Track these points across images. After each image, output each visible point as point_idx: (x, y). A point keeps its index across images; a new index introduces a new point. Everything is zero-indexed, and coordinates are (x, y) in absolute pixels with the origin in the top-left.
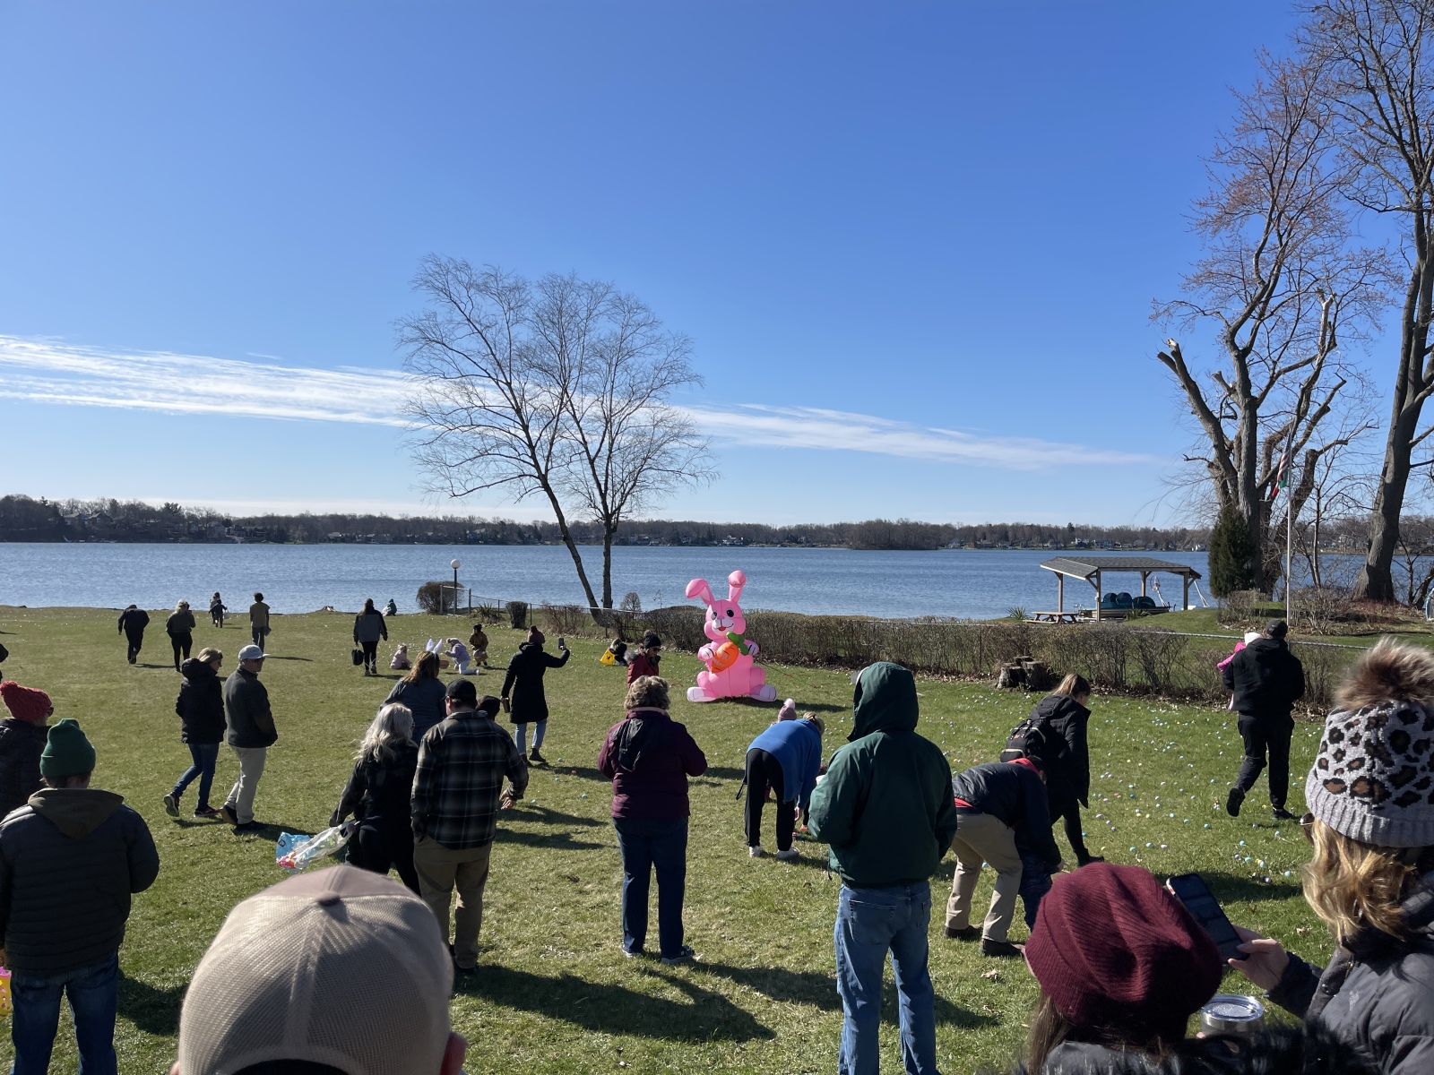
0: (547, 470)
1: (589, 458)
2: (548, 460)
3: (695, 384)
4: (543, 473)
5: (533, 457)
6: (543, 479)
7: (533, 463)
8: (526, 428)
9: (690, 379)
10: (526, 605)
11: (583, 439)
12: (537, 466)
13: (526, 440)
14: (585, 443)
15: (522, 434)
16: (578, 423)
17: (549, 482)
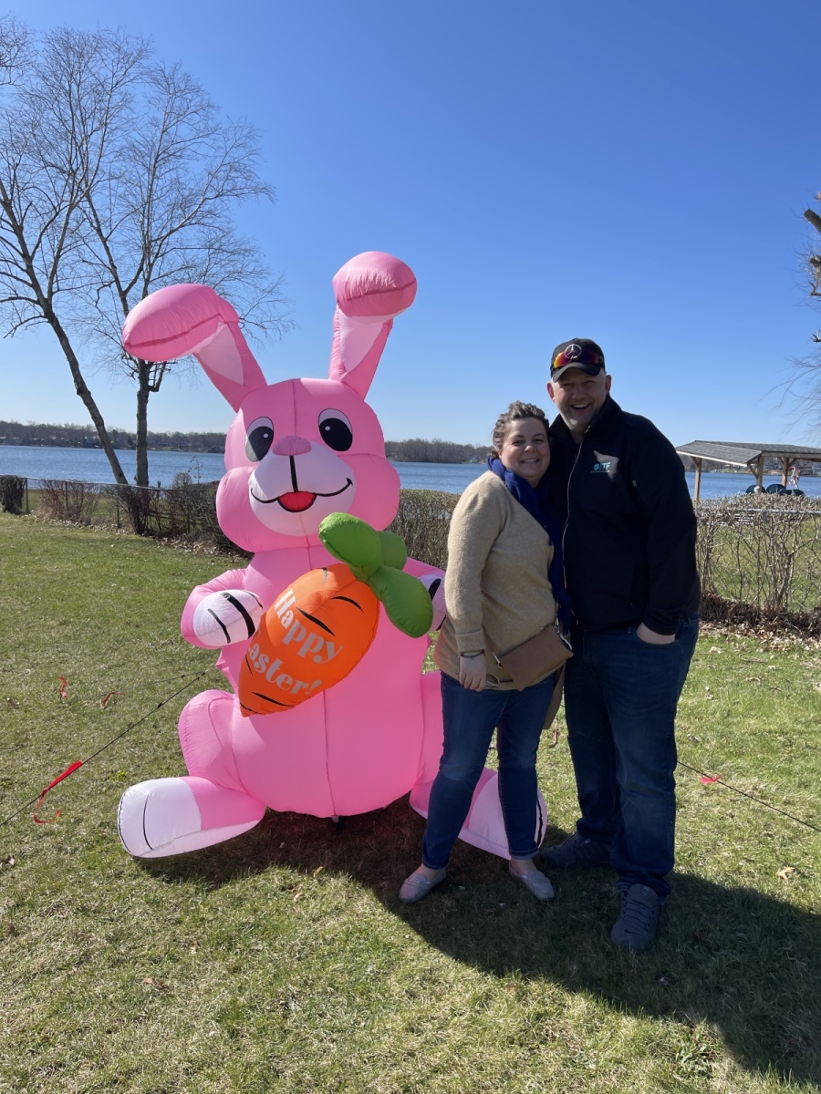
0: (51, 293)
1: (120, 288)
2: (52, 278)
3: (262, 196)
4: (46, 296)
5: (30, 271)
6: (46, 304)
7: (30, 282)
8: (18, 230)
9: (258, 190)
10: (23, 481)
11: (111, 260)
12: (35, 285)
13: (19, 248)
14: (113, 269)
15: (13, 238)
16: (104, 241)
17: (54, 310)
